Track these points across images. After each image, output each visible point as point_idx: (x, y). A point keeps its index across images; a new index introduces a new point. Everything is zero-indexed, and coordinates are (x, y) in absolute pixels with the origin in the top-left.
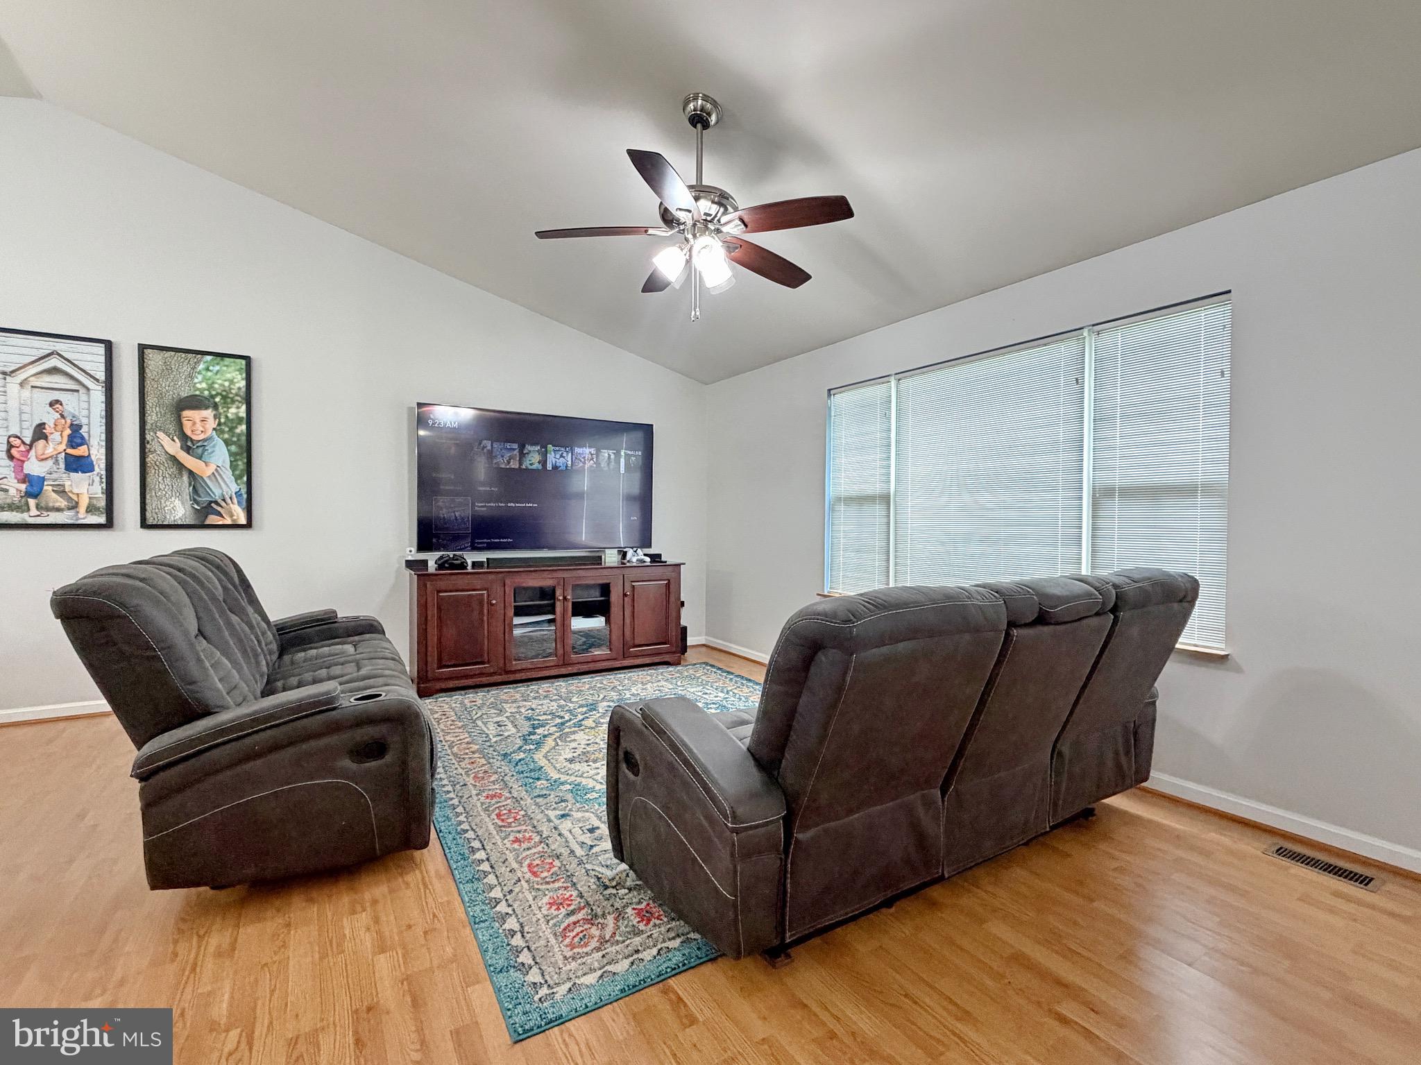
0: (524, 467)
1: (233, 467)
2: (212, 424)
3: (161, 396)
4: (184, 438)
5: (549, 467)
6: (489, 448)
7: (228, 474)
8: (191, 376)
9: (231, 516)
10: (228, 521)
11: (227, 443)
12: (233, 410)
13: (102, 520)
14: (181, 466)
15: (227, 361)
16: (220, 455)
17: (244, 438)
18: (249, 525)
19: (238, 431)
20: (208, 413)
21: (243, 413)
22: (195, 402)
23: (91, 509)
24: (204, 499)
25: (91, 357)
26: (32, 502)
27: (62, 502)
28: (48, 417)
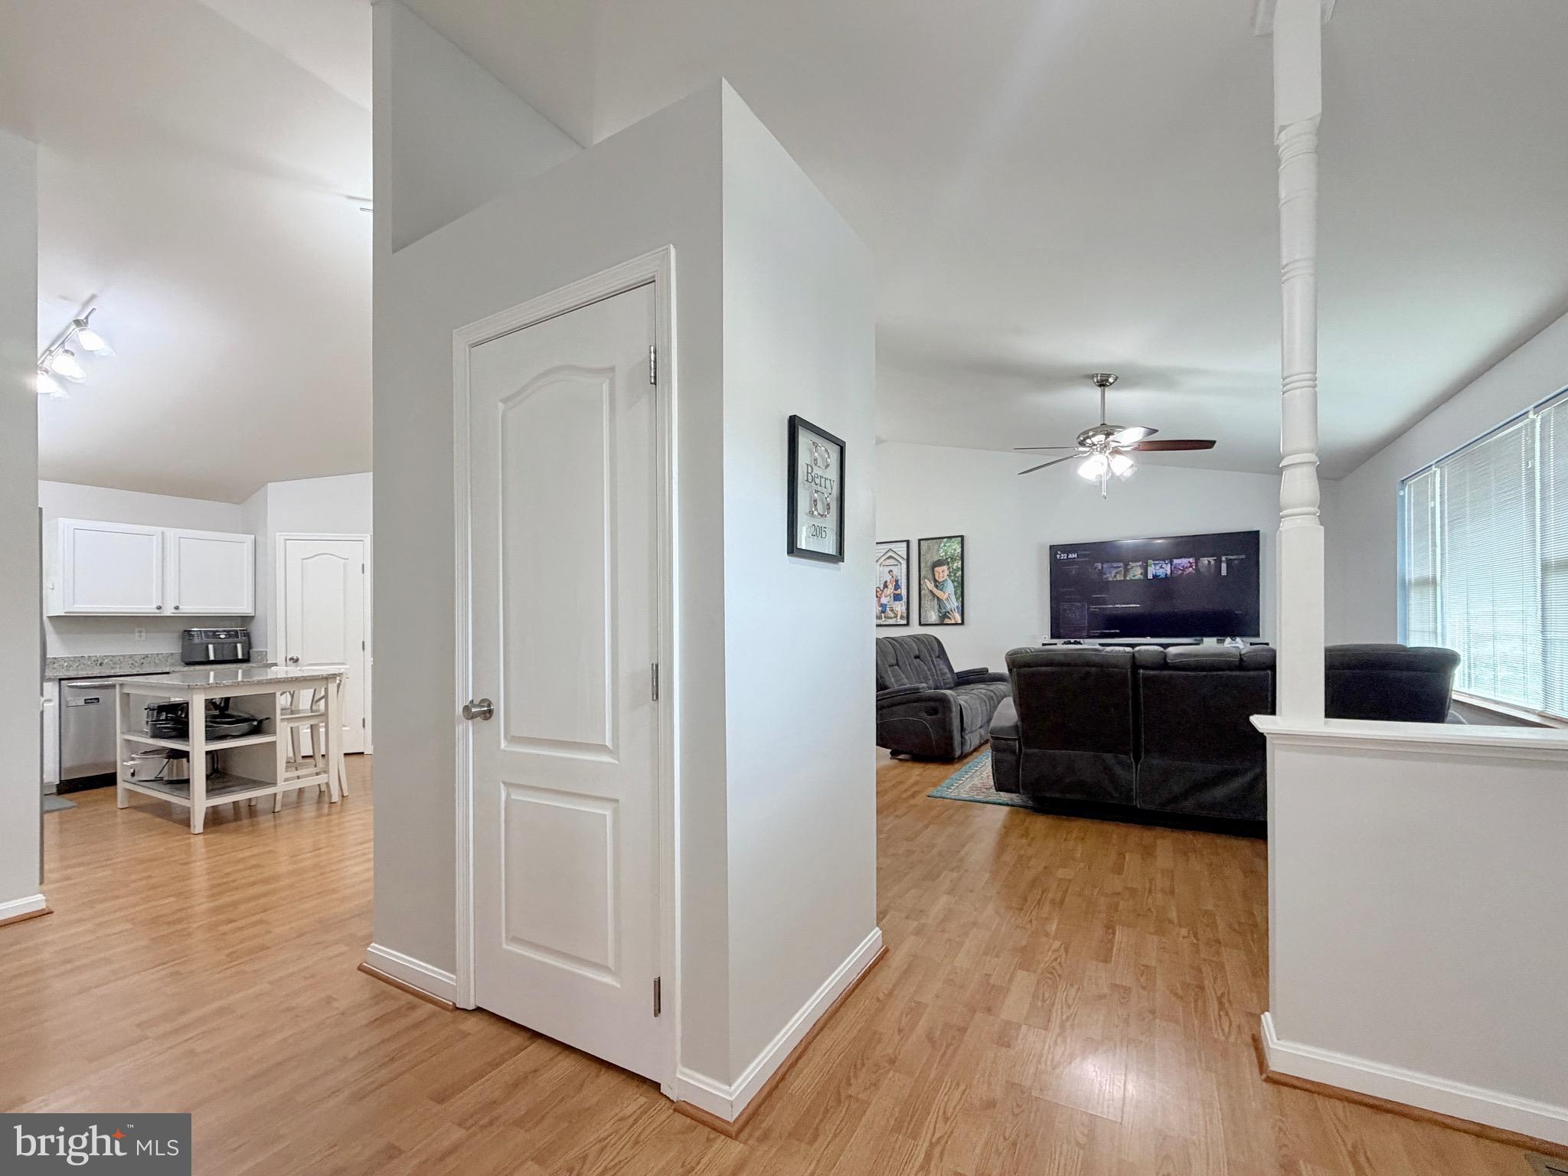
0: (1128, 578)
1: (956, 594)
2: (947, 572)
3: (926, 562)
4: (935, 581)
5: (1150, 577)
6: (1100, 567)
7: (953, 598)
8: (938, 551)
9: (955, 619)
10: (953, 622)
11: (953, 581)
12: (956, 564)
13: (905, 622)
14: (934, 595)
15: (953, 539)
16: (950, 588)
17: (960, 578)
18: (963, 623)
19: (957, 575)
20: (945, 568)
21: (960, 566)
22: (939, 563)
23: (902, 617)
24: (943, 611)
25: (902, 549)
26: (883, 615)
27: (892, 615)
28: (888, 578)
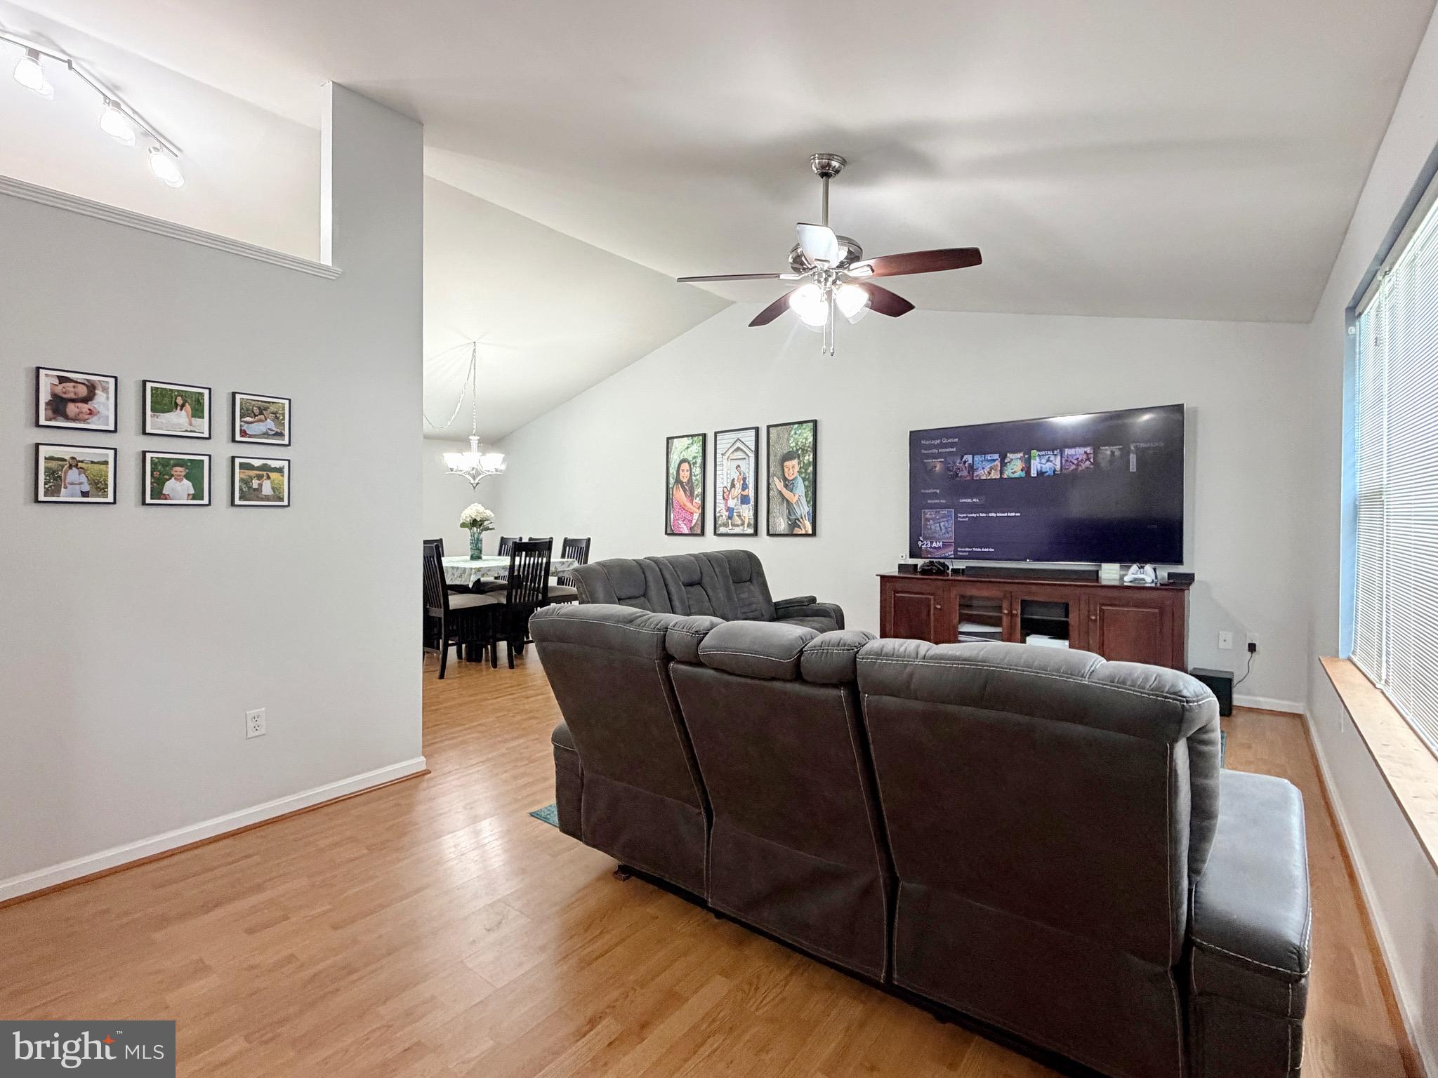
0: (1005, 476)
1: (806, 496)
2: (797, 468)
3: (775, 456)
4: (785, 479)
5: (1034, 473)
6: (970, 461)
7: (804, 500)
8: (788, 440)
9: (805, 528)
10: (803, 532)
11: (804, 480)
12: (807, 458)
13: (751, 531)
14: (783, 497)
15: (805, 425)
16: (801, 488)
17: (811, 475)
18: (814, 534)
19: (809, 471)
20: (795, 462)
21: (811, 460)
22: (788, 456)
23: (749, 525)
24: (793, 517)
25: (749, 437)
26: (730, 521)
27: (739, 522)
28: (735, 475)
